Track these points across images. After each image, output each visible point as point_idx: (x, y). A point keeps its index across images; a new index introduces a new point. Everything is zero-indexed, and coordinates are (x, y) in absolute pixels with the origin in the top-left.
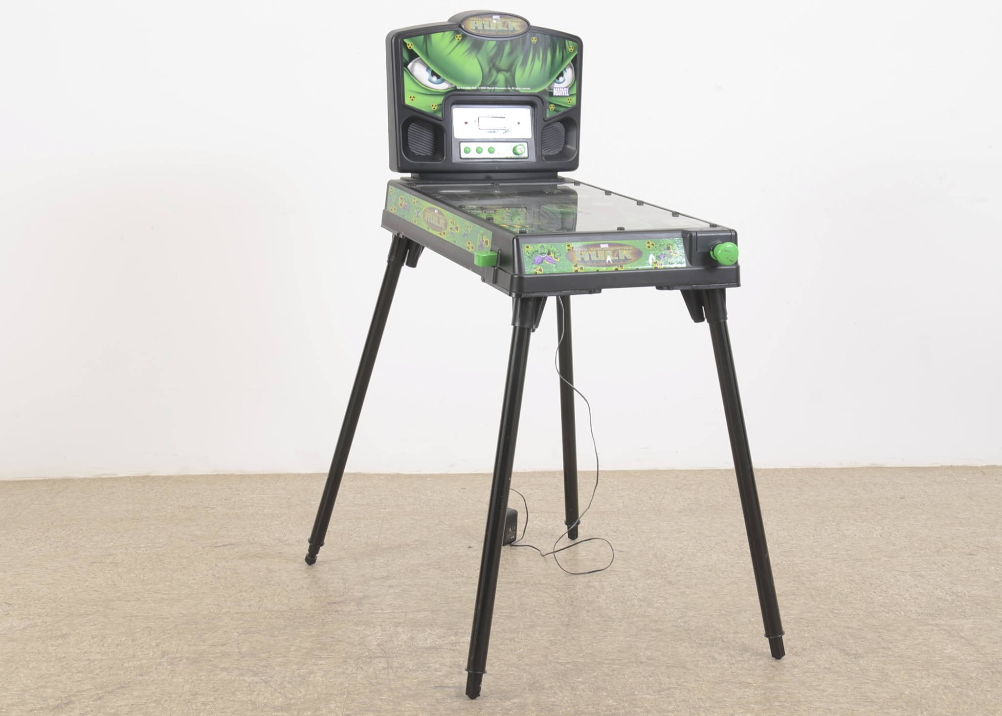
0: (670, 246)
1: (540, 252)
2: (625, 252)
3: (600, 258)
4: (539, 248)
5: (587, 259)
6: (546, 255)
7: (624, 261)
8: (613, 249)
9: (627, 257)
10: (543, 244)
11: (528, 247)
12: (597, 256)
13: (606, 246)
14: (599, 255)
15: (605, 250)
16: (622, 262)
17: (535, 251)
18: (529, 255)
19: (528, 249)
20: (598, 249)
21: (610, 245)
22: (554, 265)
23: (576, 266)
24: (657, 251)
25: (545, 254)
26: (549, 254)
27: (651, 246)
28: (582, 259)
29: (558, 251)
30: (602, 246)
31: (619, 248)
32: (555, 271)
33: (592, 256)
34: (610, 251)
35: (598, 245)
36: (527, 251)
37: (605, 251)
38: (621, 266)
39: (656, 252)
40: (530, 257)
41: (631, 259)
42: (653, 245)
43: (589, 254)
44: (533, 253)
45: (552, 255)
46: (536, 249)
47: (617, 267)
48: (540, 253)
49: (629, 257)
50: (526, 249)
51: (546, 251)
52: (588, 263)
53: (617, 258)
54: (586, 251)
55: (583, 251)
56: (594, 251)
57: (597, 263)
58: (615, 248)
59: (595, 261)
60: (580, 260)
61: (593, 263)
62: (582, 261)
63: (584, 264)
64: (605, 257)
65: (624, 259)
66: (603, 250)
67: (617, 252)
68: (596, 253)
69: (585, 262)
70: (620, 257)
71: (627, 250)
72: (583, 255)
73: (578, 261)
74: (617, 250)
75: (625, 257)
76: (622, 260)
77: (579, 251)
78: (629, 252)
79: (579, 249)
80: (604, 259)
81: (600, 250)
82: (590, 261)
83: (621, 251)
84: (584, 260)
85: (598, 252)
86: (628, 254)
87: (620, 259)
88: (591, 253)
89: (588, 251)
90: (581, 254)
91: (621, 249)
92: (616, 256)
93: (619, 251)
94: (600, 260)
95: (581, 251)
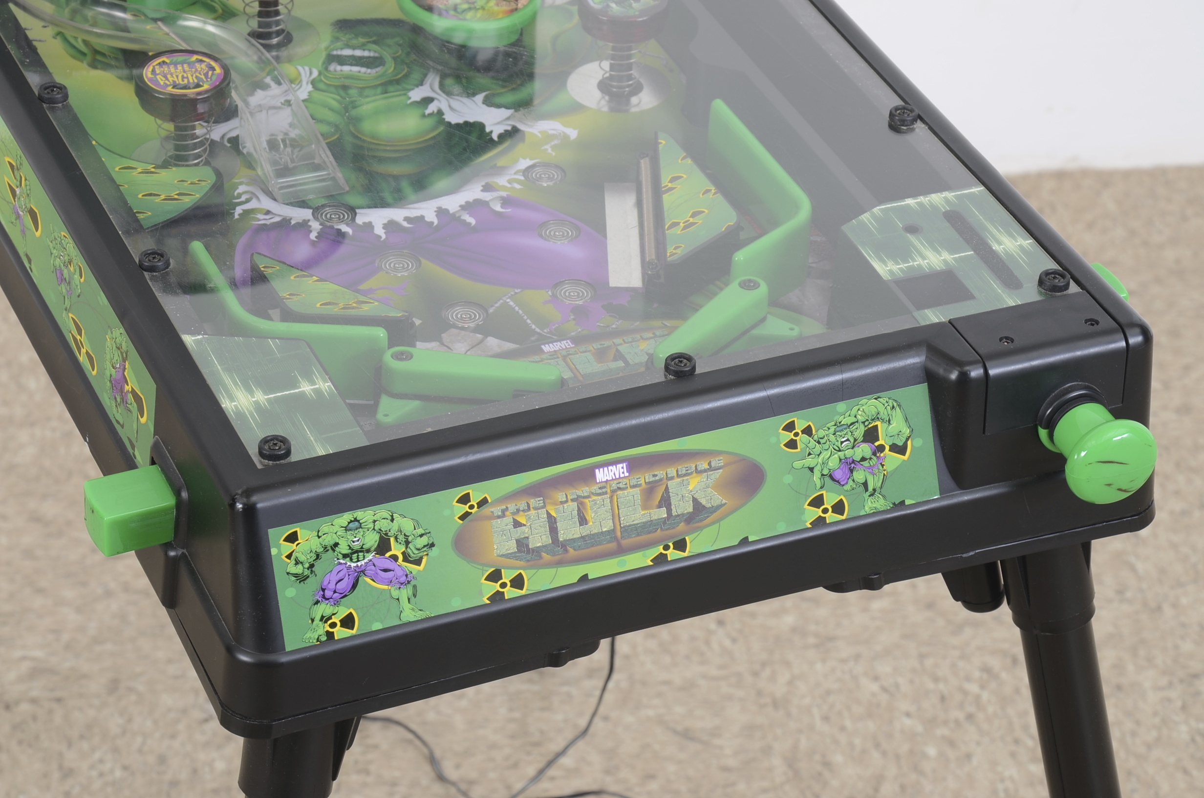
0: (878, 423)
1: (343, 548)
2: (694, 483)
3: (592, 528)
4: (341, 532)
5: (539, 538)
6: (370, 556)
7: (690, 519)
8: (645, 477)
9: (703, 502)
10: (359, 514)
11: (292, 538)
12: (583, 521)
13: (620, 470)
14: (590, 515)
15: (612, 490)
16: (682, 526)
17: (325, 549)
18: (299, 569)
19: (293, 546)
20: (584, 490)
21: (634, 465)
22: (405, 593)
23: (495, 576)
24: (825, 455)
25: (368, 551)
26: (383, 546)
27: (802, 439)
28: (522, 544)
29: (420, 531)
30: (601, 475)
31: (672, 472)
32: (410, 614)
33: (559, 525)
34: (637, 490)
36: (289, 557)
37: (613, 492)
38: (680, 545)
39: (820, 460)
40: (302, 578)
41: (721, 506)
42: (808, 431)
43: (549, 515)
44: (318, 556)
45: (397, 549)
46: (329, 540)
47: (660, 549)
48: (346, 551)
49: (711, 498)
50: (288, 547)
51: (371, 540)
52: (544, 554)
53: (663, 513)
54: (536, 509)
55: (523, 511)
56: (570, 503)
57: (580, 548)
58: (656, 473)
59: (574, 540)
60: (512, 547)
61: (566, 551)
62: (519, 551)
63: (528, 561)
64: (613, 516)
65: (691, 510)
66: (604, 490)
67: (663, 487)
68: (579, 509)
69: (533, 550)
70: (673, 507)
71: (705, 471)
72: (525, 525)
73: (503, 556)
74: (661, 480)
75: (695, 500)
76: (683, 515)
77: (507, 513)
78: (712, 477)
79: (508, 506)
80: (607, 526)
81: (593, 494)
82: (552, 543)
83: (679, 480)
84: (527, 546)
85: (587, 501)
86: (707, 487)
87: (674, 513)
88: (556, 511)
89: (544, 507)
90: (517, 524)
91: (680, 473)
92: (659, 506)
93: (670, 483)
94: (593, 535)
95: (513, 514)
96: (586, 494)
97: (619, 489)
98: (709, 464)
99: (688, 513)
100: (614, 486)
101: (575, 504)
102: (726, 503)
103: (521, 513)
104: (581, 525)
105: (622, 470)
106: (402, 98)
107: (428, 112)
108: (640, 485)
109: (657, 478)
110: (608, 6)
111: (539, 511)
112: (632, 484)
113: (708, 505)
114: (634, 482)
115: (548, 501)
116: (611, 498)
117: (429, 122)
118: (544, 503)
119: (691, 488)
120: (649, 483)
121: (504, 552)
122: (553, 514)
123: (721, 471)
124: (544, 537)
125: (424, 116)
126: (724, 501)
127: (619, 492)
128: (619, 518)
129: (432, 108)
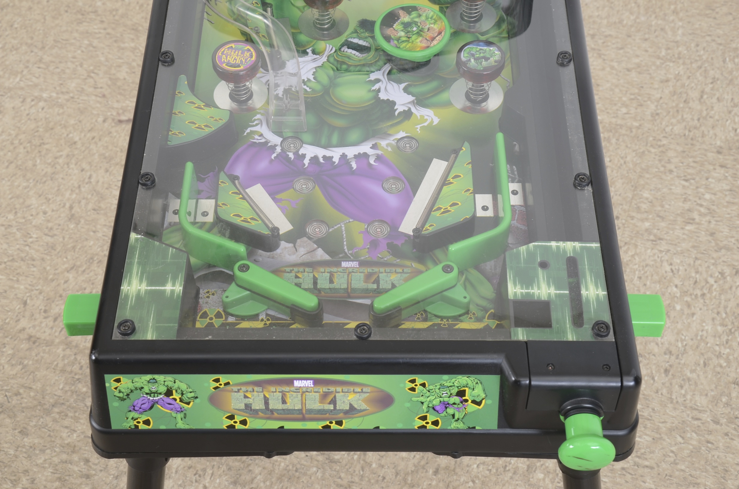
0: (467, 389)
1: (146, 390)
2: (351, 397)
3: (289, 406)
4: (145, 383)
5: (258, 405)
6: (161, 396)
7: (346, 412)
8: (323, 389)
9: (356, 406)
10: (156, 376)
11: (118, 381)
12: (284, 402)
13: (309, 384)
14: (288, 400)
15: (304, 392)
16: (341, 415)
17: (136, 389)
18: (121, 395)
19: (119, 384)
20: (286, 389)
21: (316, 382)
22: (179, 416)
23: (231, 417)
24: (432, 398)
25: (160, 394)
26: (169, 393)
27: (419, 388)
28: (248, 407)
29: (190, 390)
30: (297, 383)
31: (339, 389)
32: (181, 425)
33: (270, 402)
35: (290, 382)
36: (116, 388)
37: (303, 392)
38: (340, 423)
39: (428, 399)
40: (122, 399)
41: (366, 410)
42: (423, 385)
43: (265, 396)
44: (132, 391)
45: (176, 396)
46: (138, 385)
47: (328, 423)
48: (148, 391)
49: (360, 405)
50: (116, 384)
51: (163, 389)
52: (260, 413)
53: (331, 407)
54: (257, 392)
55: (250, 392)
56: (278, 393)
57: (281, 414)
58: (330, 388)
59: (278, 410)
60: (242, 406)
61: (273, 414)
62: (246, 409)
63: (250, 414)
64: (302, 403)
65: (348, 408)
66: (298, 391)
67: (333, 396)
68: (282, 397)
69: (254, 410)
70: (337, 405)
71: (359, 392)
72: (250, 398)
73: (236, 409)
74: (332, 392)
75: (351, 405)
76: (343, 410)
77: (241, 391)
78: (363, 396)
79: (242, 388)
80: (298, 407)
81: (291, 391)
82: (266, 409)
83: (343, 394)
84: (251, 407)
85: (287, 394)
86: (359, 400)
87: (338, 408)
88: (269, 395)
89: (262, 392)
90: (246, 397)
91: (344, 391)
92: (330, 403)
93: (337, 394)
94: (289, 409)
95: (244, 392)
96: (287, 391)
97: (307, 391)
98: (362, 390)
99: (346, 410)
100: (304, 390)
101: (281, 394)
102: (368, 409)
103: (249, 392)
104: (283, 403)
105: (310, 384)
106: (366, 76)
107: (374, 88)
108: (319, 392)
109: (330, 391)
110: (470, 60)
111: (260, 393)
112: (315, 391)
113: (359, 408)
114: (316, 390)
115: (264, 390)
116: (302, 395)
117: (371, 95)
118: (263, 390)
119: (349, 398)
120: (325, 392)
121: (237, 408)
122: (267, 396)
123: (368, 394)
124: (261, 406)
125: (370, 91)
126: (368, 408)
127: (307, 393)
128: (305, 405)
129: (376, 87)
